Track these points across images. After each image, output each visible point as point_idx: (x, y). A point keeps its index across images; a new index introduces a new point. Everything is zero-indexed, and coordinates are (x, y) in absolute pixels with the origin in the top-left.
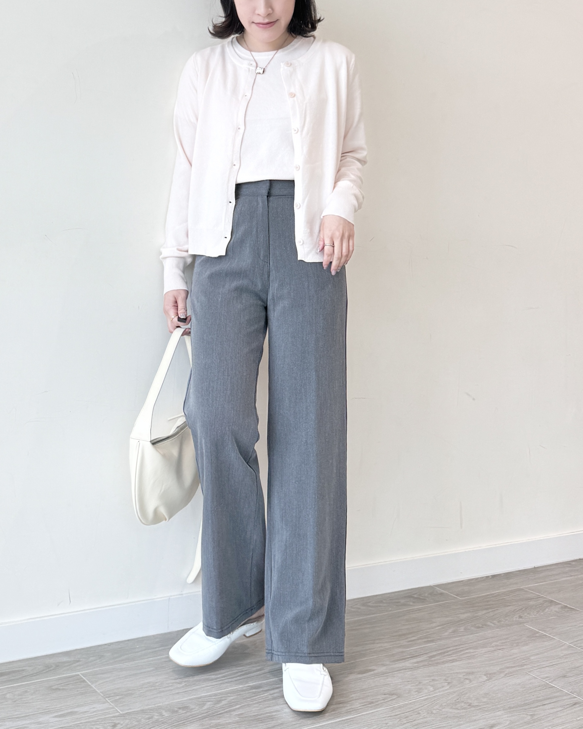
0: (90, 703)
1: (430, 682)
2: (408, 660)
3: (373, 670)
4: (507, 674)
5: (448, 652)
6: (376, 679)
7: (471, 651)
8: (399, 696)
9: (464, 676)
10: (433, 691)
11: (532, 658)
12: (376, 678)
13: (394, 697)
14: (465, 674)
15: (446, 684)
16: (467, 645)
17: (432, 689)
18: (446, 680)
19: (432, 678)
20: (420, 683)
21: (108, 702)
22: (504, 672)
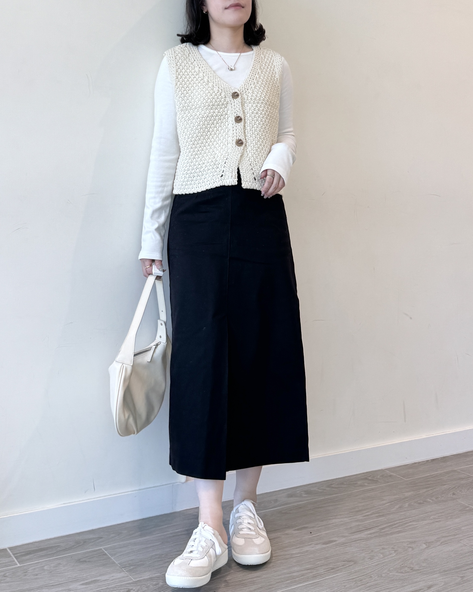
0: (110, 572)
1: (380, 550)
2: (363, 532)
3: (335, 541)
4: (442, 542)
5: (395, 524)
6: (337, 549)
7: (414, 523)
8: (355, 563)
9: (408, 544)
10: (382, 558)
11: (463, 528)
12: (336, 547)
13: (352, 563)
14: (408, 543)
15: (394, 551)
16: (411, 518)
17: (382, 556)
18: (393, 548)
19: (382, 547)
20: (372, 551)
21: (124, 572)
22: (440, 540)
